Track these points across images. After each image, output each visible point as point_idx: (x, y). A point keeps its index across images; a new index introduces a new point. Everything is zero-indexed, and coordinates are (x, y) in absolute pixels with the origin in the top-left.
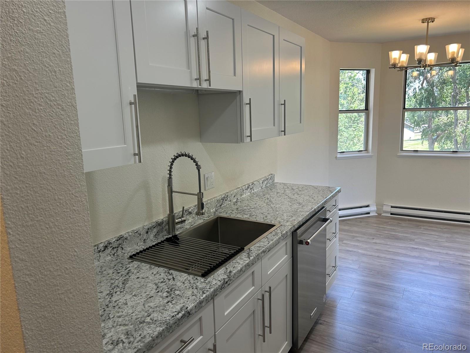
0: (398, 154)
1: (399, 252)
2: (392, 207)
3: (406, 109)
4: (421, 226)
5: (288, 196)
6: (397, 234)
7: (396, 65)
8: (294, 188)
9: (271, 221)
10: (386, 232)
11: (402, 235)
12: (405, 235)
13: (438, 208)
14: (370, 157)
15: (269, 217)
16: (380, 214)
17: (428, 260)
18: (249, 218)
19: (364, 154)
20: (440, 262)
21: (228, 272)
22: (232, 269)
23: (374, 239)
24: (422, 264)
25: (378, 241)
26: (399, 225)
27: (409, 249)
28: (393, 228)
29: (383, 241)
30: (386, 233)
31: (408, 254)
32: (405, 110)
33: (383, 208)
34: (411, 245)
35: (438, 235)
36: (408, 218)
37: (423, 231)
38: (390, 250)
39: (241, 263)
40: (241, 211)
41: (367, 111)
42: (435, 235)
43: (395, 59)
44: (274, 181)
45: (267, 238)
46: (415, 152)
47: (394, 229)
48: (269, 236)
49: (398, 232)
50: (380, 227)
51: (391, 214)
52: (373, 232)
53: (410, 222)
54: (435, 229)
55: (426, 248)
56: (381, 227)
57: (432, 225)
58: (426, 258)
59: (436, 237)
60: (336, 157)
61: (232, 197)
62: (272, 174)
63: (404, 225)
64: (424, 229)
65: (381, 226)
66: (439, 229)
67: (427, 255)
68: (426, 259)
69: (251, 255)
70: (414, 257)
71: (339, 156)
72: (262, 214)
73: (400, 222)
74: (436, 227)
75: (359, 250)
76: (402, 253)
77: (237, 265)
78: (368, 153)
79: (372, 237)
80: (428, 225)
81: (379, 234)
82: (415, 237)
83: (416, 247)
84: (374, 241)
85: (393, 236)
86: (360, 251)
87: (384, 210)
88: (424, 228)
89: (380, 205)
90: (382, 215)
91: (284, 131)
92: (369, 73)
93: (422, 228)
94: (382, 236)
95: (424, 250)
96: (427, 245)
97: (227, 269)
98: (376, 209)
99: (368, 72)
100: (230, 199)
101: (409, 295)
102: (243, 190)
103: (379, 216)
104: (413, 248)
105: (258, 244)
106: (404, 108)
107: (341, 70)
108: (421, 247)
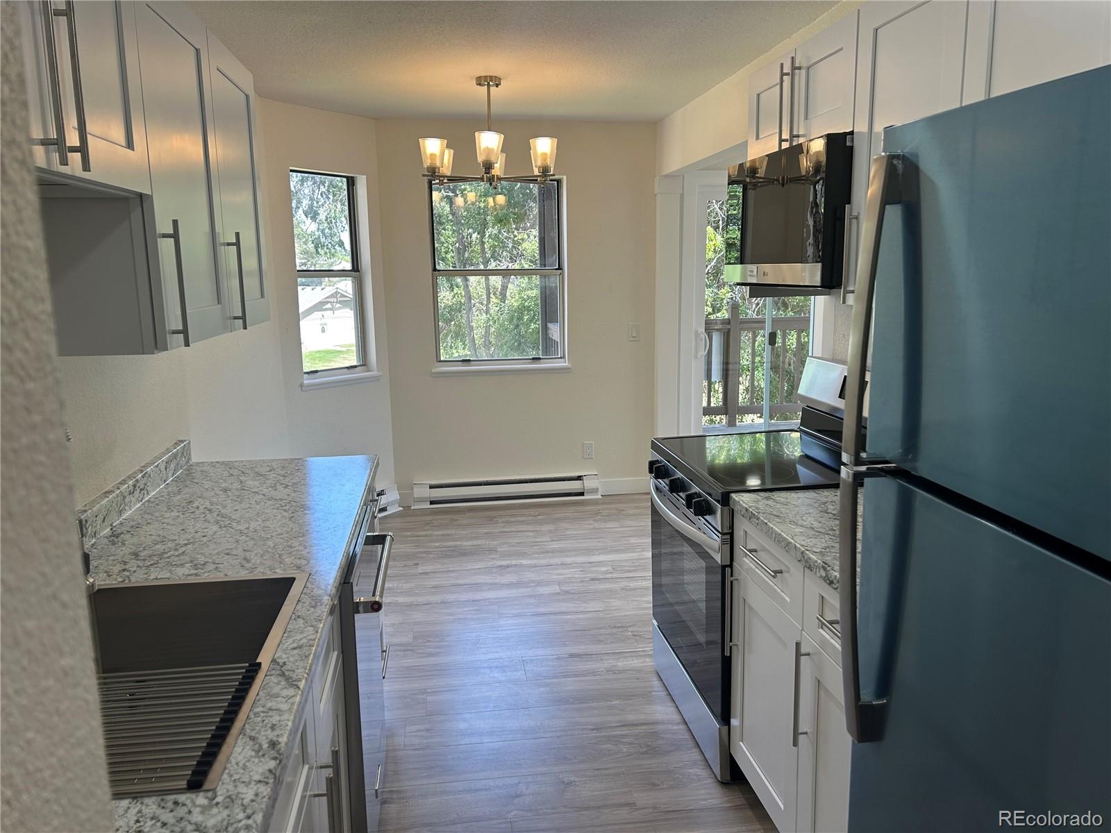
0: (434, 371)
1: (479, 581)
2: (431, 487)
3: (439, 271)
4: (495, 517)
5: (264, 495)
6: (459, 543)
7: (437, 170)
8: (263, 470)
9: (272, 569)
10: (437, 544)
11: (470, 543)
12: (475, 543)
13: (518, 474)
14: (376, 379)
15: (256, 560)
16: (407, 508)
17: (537, 586)
18: (196, 575)
19: (360, 374)
20: (559, 583)
21: (265, 746)
22: (272, 735)
23: (417, 564)
24: (531, 596)
25: (429, 568)
26: (456, 523)
27: (495, 570)
28: (445, 532)
29: (439, 566)
30: (437, 547)
31: (497, 581)
32: (437, 272)
33: (413, 493)
34: (495, 562)
35: (533, 529)
36: (466, 506)
37: (503, 527)
38: (460, 582)
39: (284, 707)
40: (155, 558)
41: (358, 273)
42: (528, 531)
43: (432, 155)
44: (189, 459)
45: (299, 617)
46: (465, 363)
47: (448, 535)
48: (302, 610)
49: (461, 539)
50: (418, 536)
51: (432, 503)
52: (409, 550)
53: (471, 514)
54: (522, 519)
55: (525, 562)
56: (422, 536)
57: (512, 511)
58: (533, 582)
59: (531, 534)
60: (302, 385)
61: (99, 522)
62: (182, 442)
63: (465, 522)
64: (503, 522)
65: (420, 533)
66: (531, 518)
67: (530, 576)
68: (533, 584)
69: (295, 677)
70: (510, 585)
71: (307, 381)
72: (227, 554)
73: (456, 517)
74: (523, 515)
75: (397, 599)
76: (486, 583)
77: (277, 718)
78: (369, 371)
79: (411, 563)
80: (508, 512)
81: (425, 552)
82: (495, 543)
83: (504, 563)
84: (420, 569)
85: (454, 551)
86: (400, 600)
87: (415, 496)
88: (504, 520)
89: (405, 487)
90: (412, 508)
91: (243, 318)
92: (354, 185)
93: (500, 521)
94: (431, 556)
95: (522, 565)
96: (523, 555)
97: (252, 739)
98: (399, 497)
99: (351, 182)
100: (94, 530)
101: (534, 668)
102: (124, 497)
103: (407, 511)
104: (501, 566)
105: (290, 641)
106: (435, 269)
107: (292, 171)
108: (514, 562)
